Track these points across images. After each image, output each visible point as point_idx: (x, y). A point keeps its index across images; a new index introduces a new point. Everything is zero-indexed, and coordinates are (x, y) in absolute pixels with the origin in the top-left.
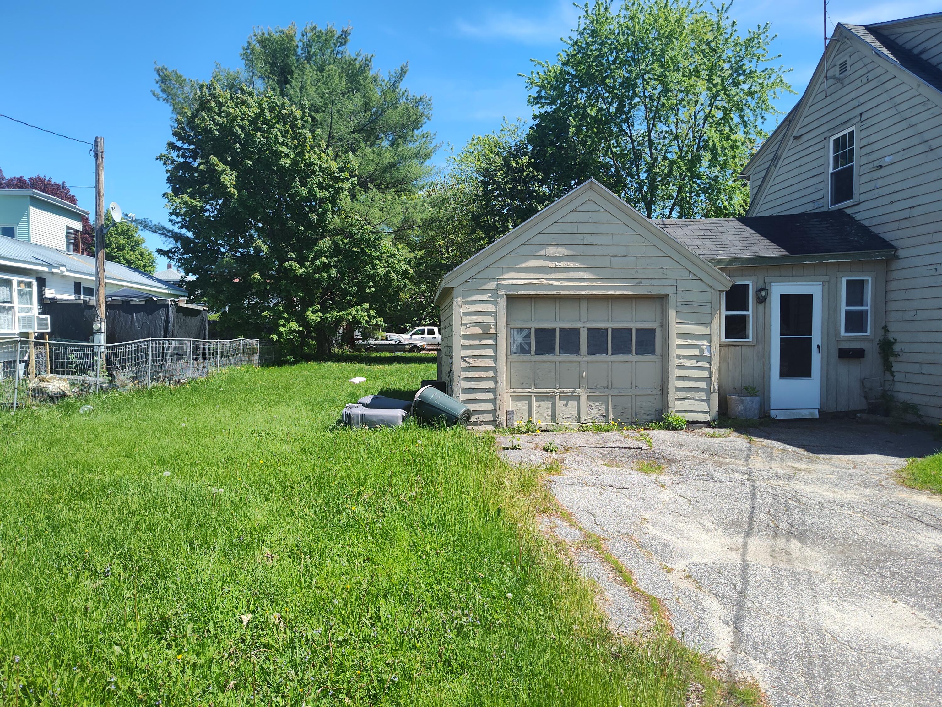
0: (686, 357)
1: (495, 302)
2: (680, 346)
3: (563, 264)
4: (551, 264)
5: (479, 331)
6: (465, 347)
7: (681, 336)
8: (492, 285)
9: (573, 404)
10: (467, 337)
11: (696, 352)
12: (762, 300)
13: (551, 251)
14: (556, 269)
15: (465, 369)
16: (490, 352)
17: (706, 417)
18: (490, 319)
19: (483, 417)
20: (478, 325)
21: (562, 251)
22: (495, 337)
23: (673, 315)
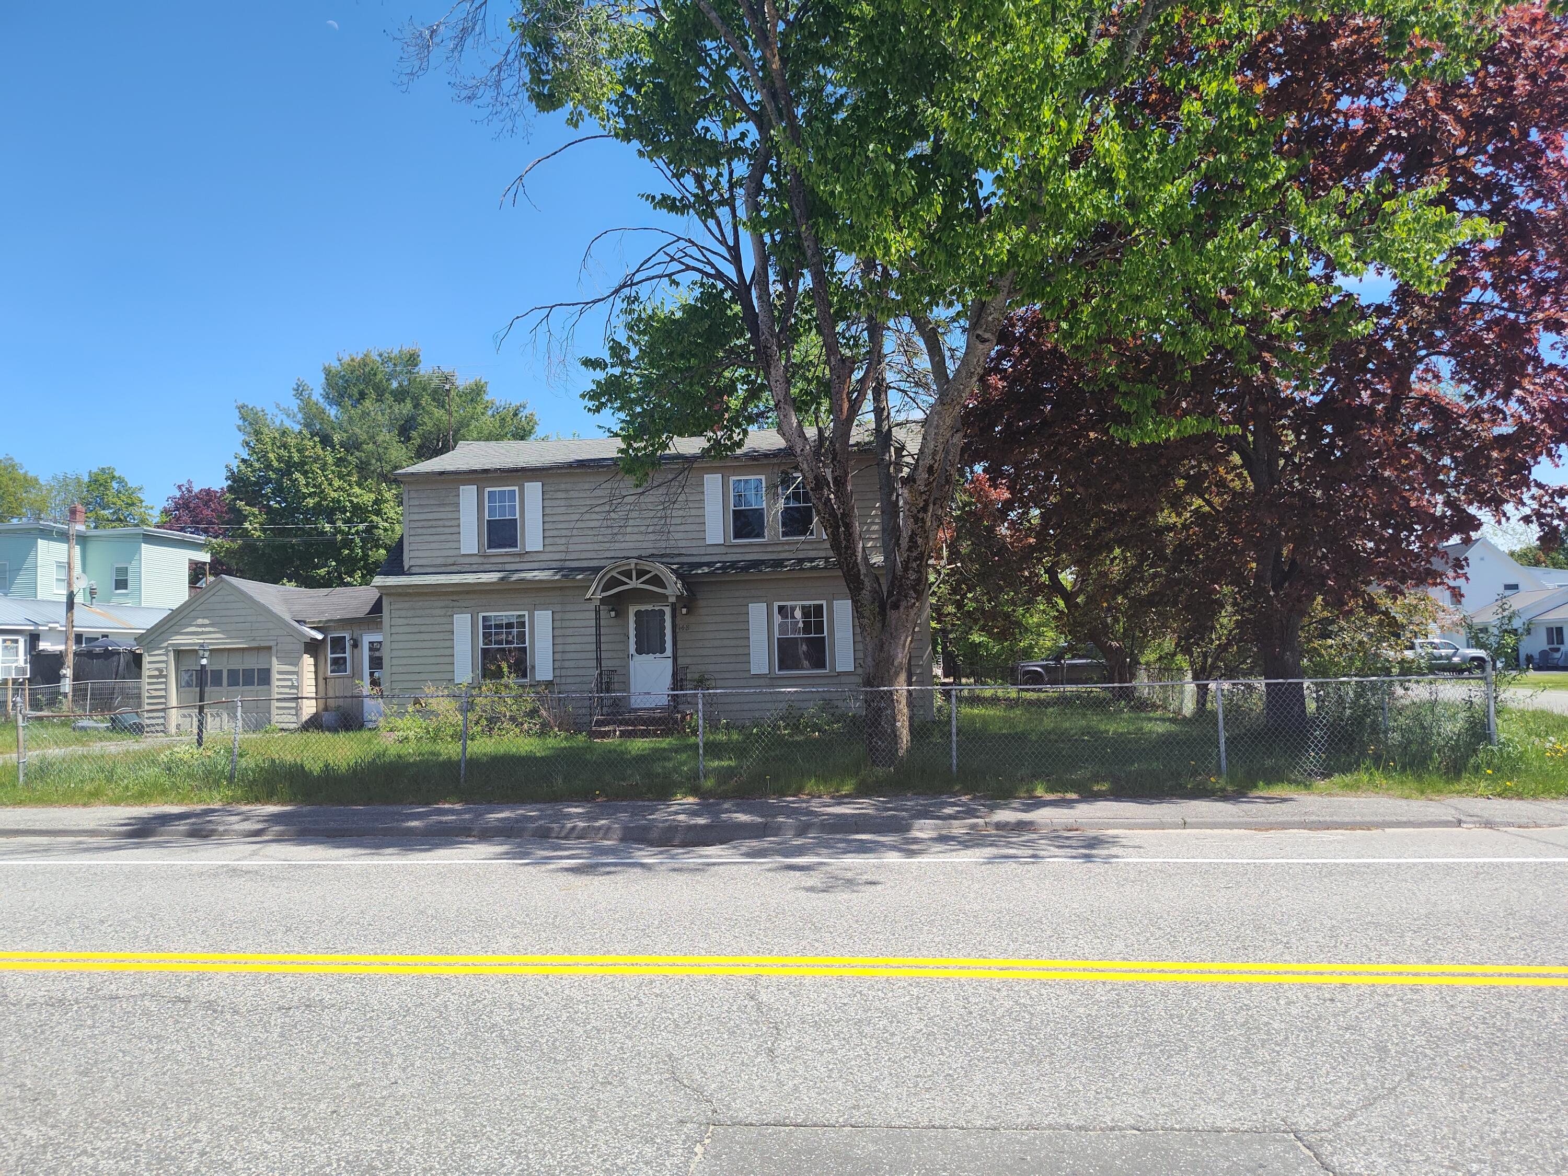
0: (283, 687)
1: (166, 655)
2: (278, 680)
3: (207, 629)
4: (200, 630)
5: (157, 673)
6: (149, 684)
7: (280, 673)
8: (165, 644)
9: (218, 719)
10: (150, 677)
11: (289, 683)
12: (355, 645)
13: (200, 621)
14: (202, 633)
15: (148, 698)
16: (163, 686)
17: (292, 726)
18: (164, 665)
19: (158, 728)
20: (157, 669)
21: (207, 622)
22: (165, 676)
23: (274, 660)
